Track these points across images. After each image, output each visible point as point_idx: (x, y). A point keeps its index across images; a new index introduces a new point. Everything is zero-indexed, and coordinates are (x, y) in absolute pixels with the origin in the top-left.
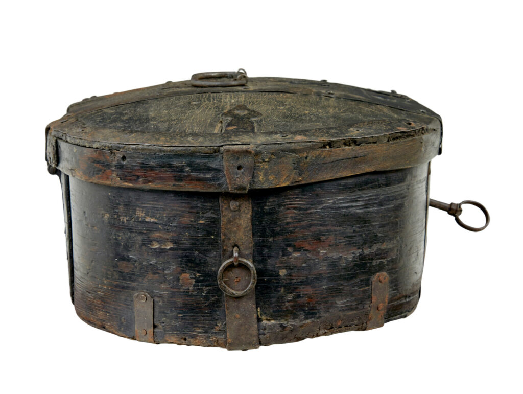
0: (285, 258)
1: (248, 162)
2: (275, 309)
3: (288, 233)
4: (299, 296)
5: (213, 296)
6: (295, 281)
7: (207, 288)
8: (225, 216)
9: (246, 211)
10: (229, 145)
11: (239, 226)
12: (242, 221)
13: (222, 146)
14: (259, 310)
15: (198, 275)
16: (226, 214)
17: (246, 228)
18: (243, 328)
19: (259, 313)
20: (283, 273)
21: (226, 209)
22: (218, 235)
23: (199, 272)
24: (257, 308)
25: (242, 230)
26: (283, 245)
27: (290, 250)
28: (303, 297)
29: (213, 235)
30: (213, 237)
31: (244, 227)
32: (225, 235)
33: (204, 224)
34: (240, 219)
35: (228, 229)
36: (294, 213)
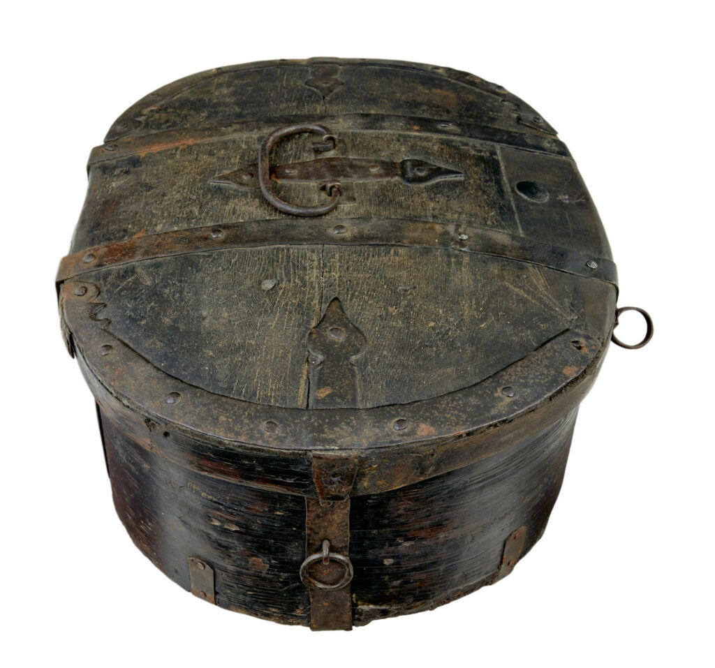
0: (393, 548)
1: (348, 469)
2: (375, 595)
3: (399, 524)
4: (408, 582)
5: (294, 583)
6: (404, 568)
7: (286, 575)
8: (312, 511)
9: (342, 507)
10: (321, 450)
11: (330, 522)
12: (335, 517)
13: (310, 451)
14: (354, 596)
15: (273, 561)
16: (314, 509)
17: (340, 523)
18: (332, 615)
19: (354, 600)
20: (388, 562)
21: (313, 504)
22: (302, 527)
23: (274, 559)
24: (352, 594)
25: (336, 525)
26: (391, 536)
27: (399, 540)
28: (413, 582)
29: (295, 527)
30: (294, 529)
31: (338, 522)
32: (311, 529)
33: (283, 516)
34: (332, 515)
35: (317, 524)
36: (410, 504)
